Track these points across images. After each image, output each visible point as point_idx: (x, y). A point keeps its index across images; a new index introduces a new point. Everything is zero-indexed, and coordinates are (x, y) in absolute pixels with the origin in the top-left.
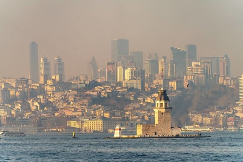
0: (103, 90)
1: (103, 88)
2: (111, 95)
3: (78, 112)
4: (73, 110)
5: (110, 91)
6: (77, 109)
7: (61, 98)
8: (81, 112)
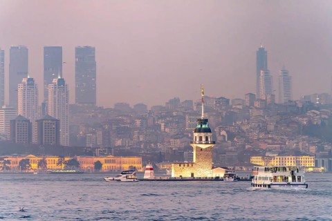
0: (317, 115)
1: (318, 113)
2: (326, 122)
3: (277, 144)
4: (270, 141)
5: (327, 117)
6: (275, 140)
7: (257, 125)
8: (280, 144)
